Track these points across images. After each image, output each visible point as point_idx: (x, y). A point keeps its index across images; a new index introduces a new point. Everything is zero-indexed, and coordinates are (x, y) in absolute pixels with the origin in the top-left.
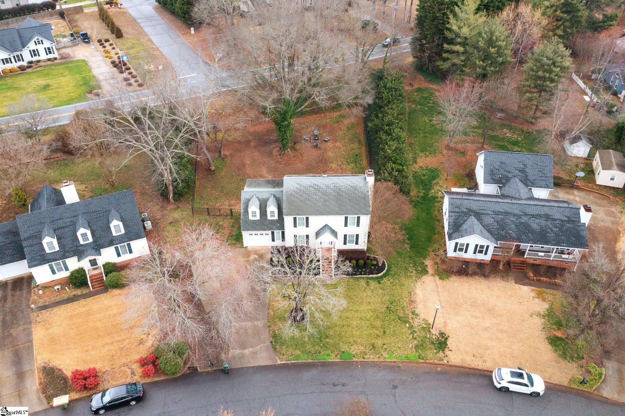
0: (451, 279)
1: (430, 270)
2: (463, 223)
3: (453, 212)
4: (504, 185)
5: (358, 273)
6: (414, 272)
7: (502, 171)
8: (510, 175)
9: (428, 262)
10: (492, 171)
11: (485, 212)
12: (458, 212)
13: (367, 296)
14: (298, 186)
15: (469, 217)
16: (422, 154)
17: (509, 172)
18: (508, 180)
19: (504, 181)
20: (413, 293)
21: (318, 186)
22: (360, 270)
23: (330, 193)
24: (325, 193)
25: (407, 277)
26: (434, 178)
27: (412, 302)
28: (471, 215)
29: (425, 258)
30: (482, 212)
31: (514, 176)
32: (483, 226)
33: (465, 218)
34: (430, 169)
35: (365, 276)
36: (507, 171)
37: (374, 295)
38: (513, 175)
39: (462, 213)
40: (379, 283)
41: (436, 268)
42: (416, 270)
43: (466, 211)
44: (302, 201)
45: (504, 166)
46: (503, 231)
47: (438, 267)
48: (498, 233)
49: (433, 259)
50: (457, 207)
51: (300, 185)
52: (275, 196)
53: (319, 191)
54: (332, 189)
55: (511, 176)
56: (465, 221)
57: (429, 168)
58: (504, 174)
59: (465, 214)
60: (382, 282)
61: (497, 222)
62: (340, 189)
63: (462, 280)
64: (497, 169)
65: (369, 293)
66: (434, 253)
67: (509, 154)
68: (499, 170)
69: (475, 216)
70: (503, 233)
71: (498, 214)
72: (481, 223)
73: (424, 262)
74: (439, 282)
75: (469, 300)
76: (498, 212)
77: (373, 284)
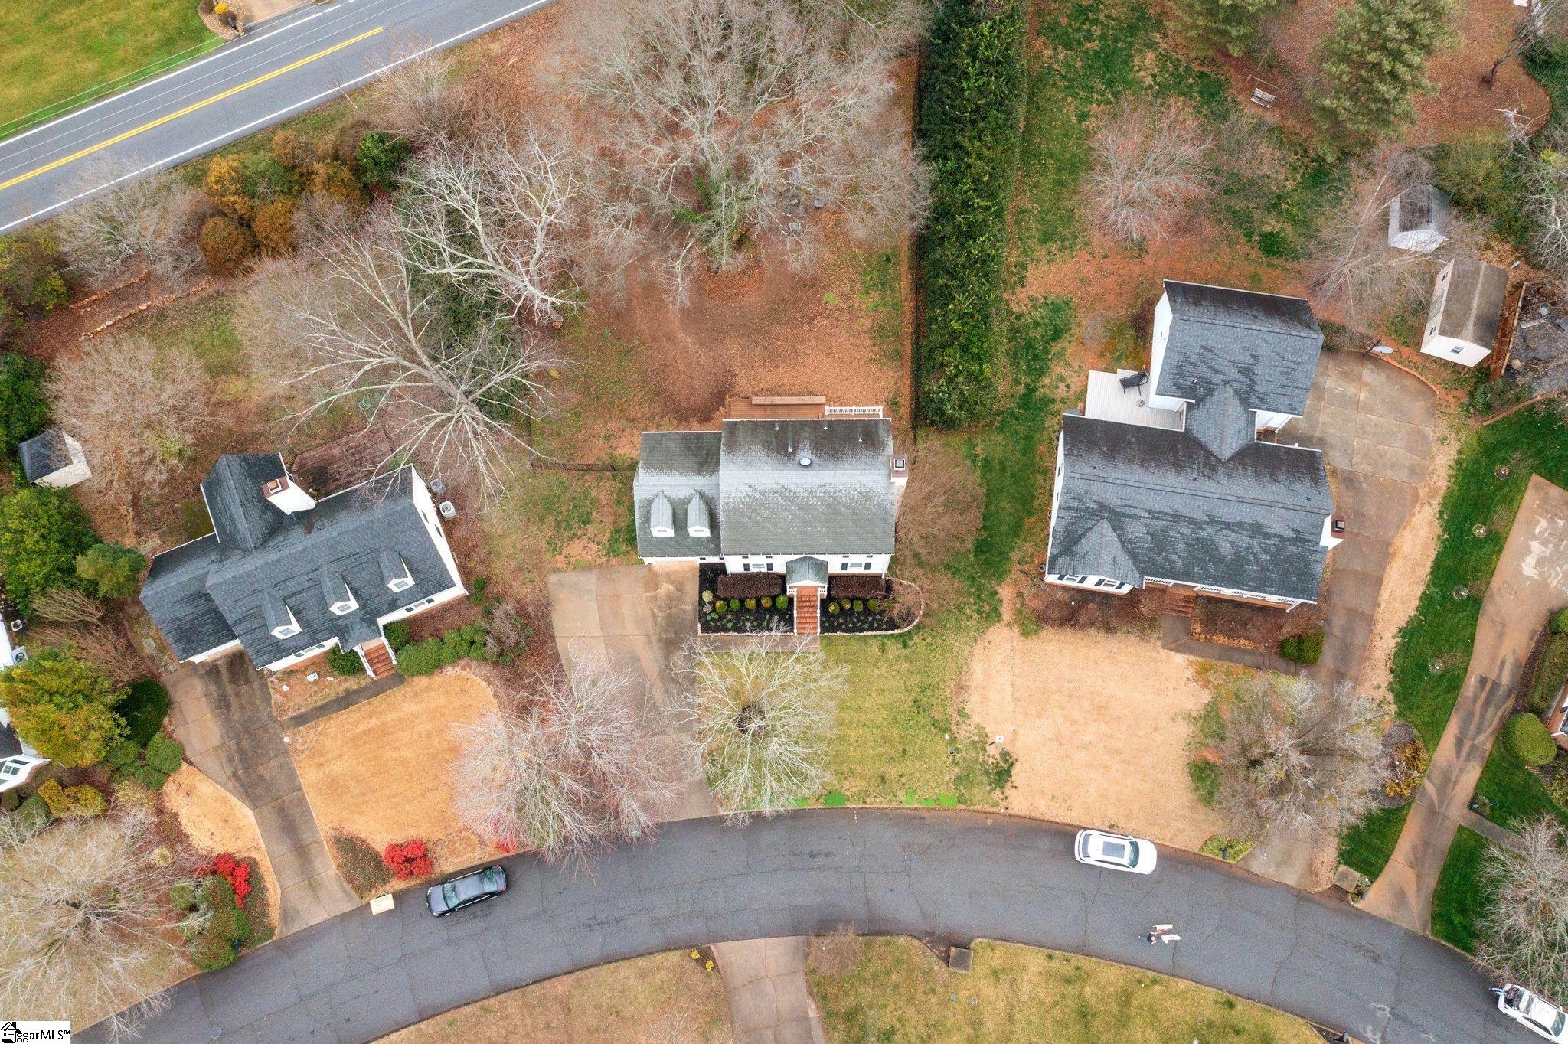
0: (1043, 634)
1: (1007, 614)
2: (1084, 535)
3: (1068, 508)
4: (1200, 401)
5: (867, 626)
6: (975, 616)
7: (1202, 369)
8: (1217, 379)
9: (1006, 592)
10: (1180, 366)
11: (1133, 511)
12: (1077, 510)
13: (880, 676)
14: (749, 491)
15: (1097, 521)
16: (1041, 252)
17: (1217, 372)
18: (1210, 392)
19: (1200, 392)
20: (965, 668)
21: (790, 491)
22: (870, 619)
23: (816, 507)
24: (804, 508)
25: (959, 629)
26: (1057, 334)
27: (962, 688)
28: (1102, 517)
29: (1000, 579)
30: (1127, 511)
31: (1226, 383)
32: (1123, 543)
33: (1090, 524)
34: (1052, 303)
35: (878, 633)
36: (1211, 369)
37: (894, 673)
38: (1225, 378)
39: (1085, 511)
40: (905, 645)
41: (1018, 606)
42: (979, 612)
43: (1095, 507)
44: (757, 523)
45: (1208, 355)
46: (1159, 554)
47: (1023, 605)
48: (1149, 558)
49: (1016, 583)
50: (1079, 498)
51: (754, 489)
52: (702, 495)
53: (792, 502)
54: (819, 498)
55: (1219, 382)
56: (1090, 529)
57: (1049, 301)
58: (1205, 375)
59: (1092, 513)
60: (911, 643)
61: (1152, 534)
62: (835, 499)
63: (1062, 637)
64: (1192, 363)
65: (884, 669)
66: (1020, 567)
67: (1226, 329)
68: (1195, 364)
69: (1110, 520)
70: (1159, 559)
71: (1157, 518)
72: (1119, 536)
73: (998, 590)
74: (1018, 641)
75: (1066, 685)
76: (1159, 513)
77: (894, 648)
